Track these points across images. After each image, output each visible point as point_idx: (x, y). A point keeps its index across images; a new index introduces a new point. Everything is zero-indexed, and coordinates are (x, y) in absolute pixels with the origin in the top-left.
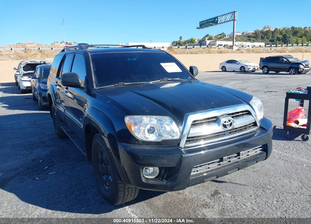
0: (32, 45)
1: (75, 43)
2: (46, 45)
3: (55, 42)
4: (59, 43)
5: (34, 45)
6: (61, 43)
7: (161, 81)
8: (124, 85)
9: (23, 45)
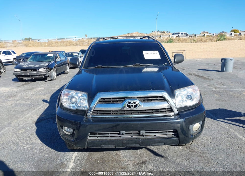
0: (137, 34)
1: (167, 31)
2: (146, 34)
3: (153, 32)
4: (156, 32)
5: (138, 34)
6: (157, 32)
7: (133, 66)
8: (102, 67)
9: (131, 34)
